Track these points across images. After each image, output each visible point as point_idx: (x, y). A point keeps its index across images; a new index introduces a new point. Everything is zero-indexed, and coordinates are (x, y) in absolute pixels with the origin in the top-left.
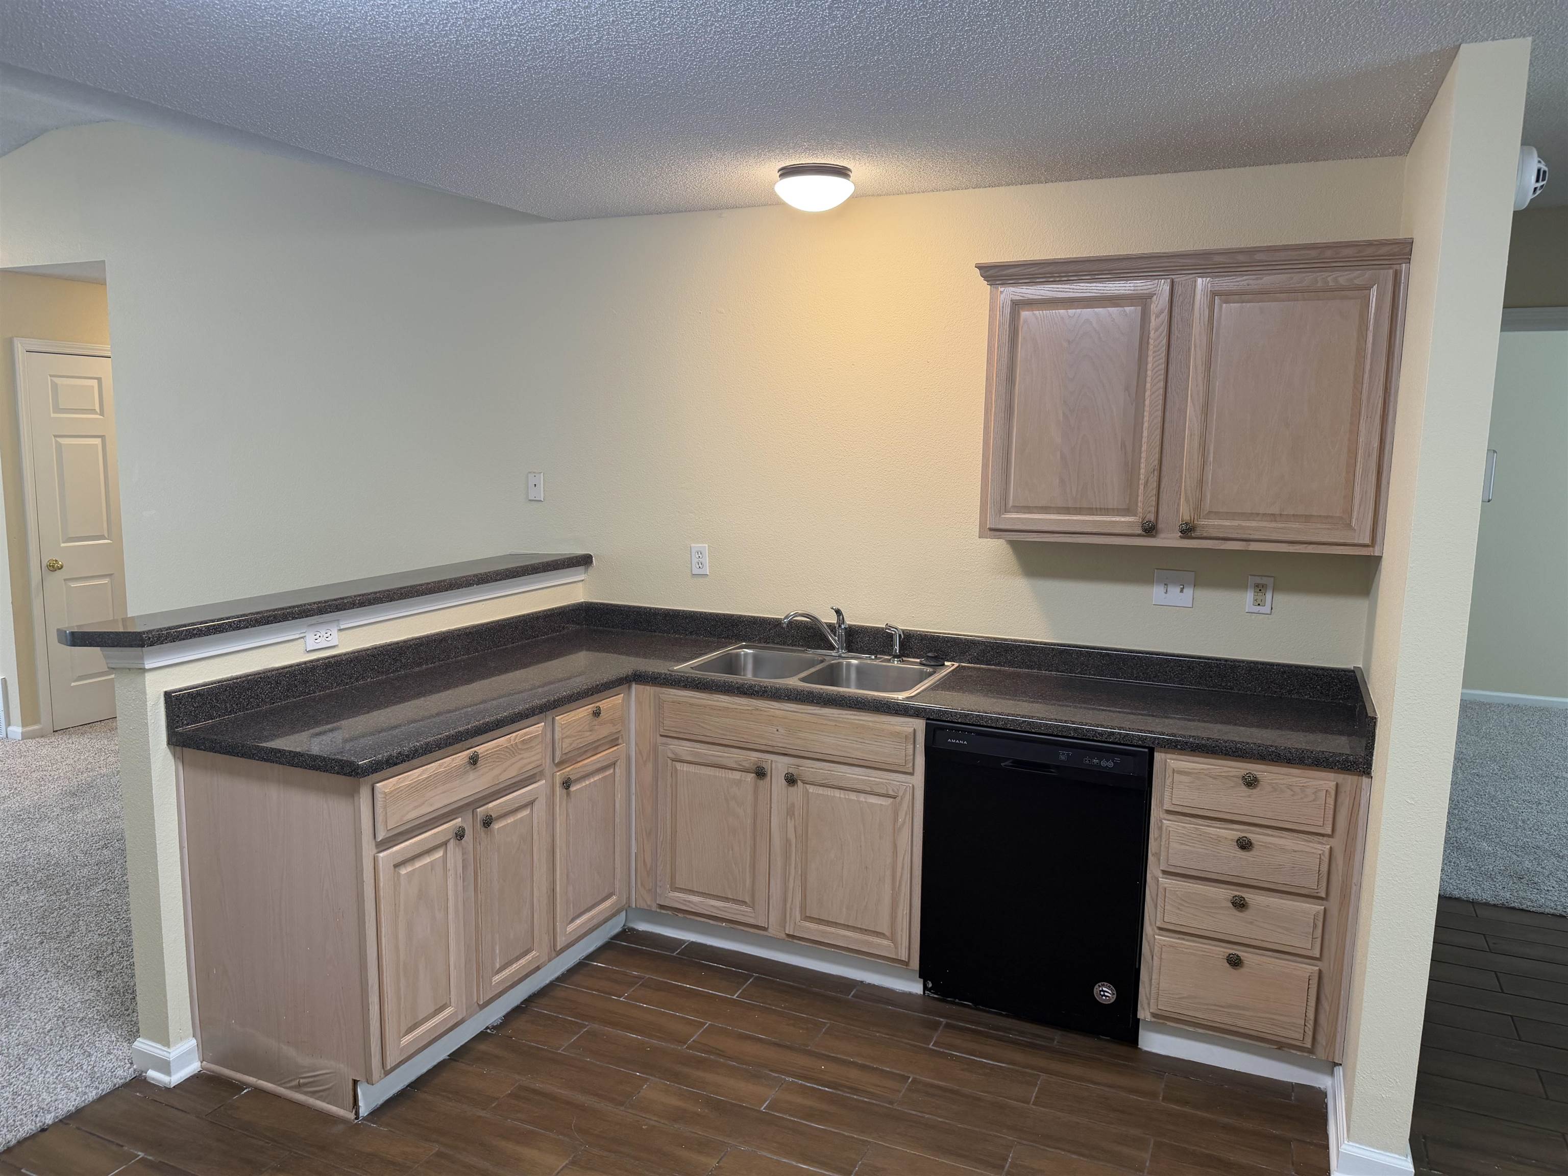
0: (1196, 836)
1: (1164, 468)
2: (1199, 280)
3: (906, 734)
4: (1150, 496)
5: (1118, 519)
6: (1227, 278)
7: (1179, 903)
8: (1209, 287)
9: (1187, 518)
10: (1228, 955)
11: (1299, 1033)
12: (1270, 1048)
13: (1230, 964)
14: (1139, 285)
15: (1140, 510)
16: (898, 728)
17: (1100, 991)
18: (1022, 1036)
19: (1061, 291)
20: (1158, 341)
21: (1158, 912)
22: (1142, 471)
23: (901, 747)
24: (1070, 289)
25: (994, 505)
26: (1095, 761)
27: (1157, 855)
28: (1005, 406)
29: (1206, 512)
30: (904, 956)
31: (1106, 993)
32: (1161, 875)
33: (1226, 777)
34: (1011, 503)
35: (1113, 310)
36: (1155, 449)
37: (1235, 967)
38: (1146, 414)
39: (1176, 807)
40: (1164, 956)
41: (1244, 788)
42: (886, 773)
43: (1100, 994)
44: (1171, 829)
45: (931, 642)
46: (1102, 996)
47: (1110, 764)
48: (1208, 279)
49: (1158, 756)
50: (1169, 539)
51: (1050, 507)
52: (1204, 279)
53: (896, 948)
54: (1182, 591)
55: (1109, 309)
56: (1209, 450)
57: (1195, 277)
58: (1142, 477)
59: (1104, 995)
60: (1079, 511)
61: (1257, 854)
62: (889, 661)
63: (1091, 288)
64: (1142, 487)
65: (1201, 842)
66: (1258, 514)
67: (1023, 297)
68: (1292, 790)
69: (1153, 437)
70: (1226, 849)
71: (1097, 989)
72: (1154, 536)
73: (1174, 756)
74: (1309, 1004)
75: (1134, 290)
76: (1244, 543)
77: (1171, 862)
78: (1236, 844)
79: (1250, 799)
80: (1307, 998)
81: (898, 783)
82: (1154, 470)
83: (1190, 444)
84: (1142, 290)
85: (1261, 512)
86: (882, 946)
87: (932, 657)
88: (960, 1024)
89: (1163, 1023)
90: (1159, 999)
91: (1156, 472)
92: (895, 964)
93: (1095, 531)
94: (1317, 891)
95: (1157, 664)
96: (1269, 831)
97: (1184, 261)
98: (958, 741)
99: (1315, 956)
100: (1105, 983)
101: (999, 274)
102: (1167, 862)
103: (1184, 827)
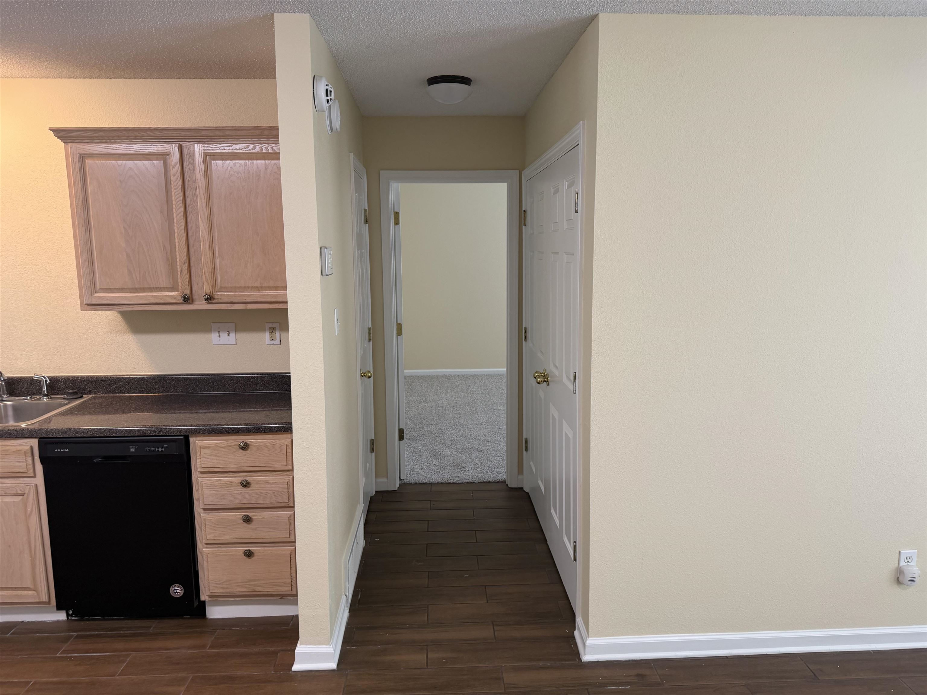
0: (217, 484)
1: (192, 261)
2: (196, 145)
3: (25, 450)
4: (184, 279)
5: (167, 294)
6: (212, 145)
7: (214, 526)
8: (202, 150)
9: (208, 291)
10: (244, 551)
11: (289, 586)
12: (276, 599)
13: (246, 556)
14: (159, 147)
15: (180, 288)
16: (19, 448)
17: (174, 590)
18: (129, 631)
19: (111, 149)
20: (176, 182)
21: (203, 534)
22: (178, 263)
23: (23, 460)
24: (116, 147)
25: (87, 288)
26: (153, 449)
27: (198, 500)
28: (85, 222)
29: (219, 287)
30: (45, 598)
31: (177, 591)
32: (203, 512)
33: (231, 446)
34: (98, 287)
35: (146, 162)
36: (183, 249)
37: (251, 557)
38: (175, 228)
39: (205, 469)
40: (209, 560)
41: (241, 451)
42: (16, 479)
43: (174, 592)
44: (203, 483)
45: (73, 383)
46: (176, 593)
47: (162, 449)
48: (201, 145)
49: (192, 440)
50: (200, 305)
51: (124, 288)
52: (199, 145)
53: (38, 594)
54: (228, 335)
55: (143, 161)
56: (215, 249)
57: (193, 144)
58: (178, 267)
59: (177, 592)
60: (143, 290)
61: (253, 488)
62: (39, 399)
63: (130, 148)
64: (179, 273)
65: (221, 487)
66: (249, 287)
67: (86, 151)
68: (268, 448)
69: (181, 242)
70: (236, 489)
71: (171, 590)
72: (191, 304)
73: (200, 438)
74: (292, 569)
75: (157, 150)
76: (244, 304)
77: (206, 503)
78: (240, 485)
79: (245, 457)
80: (291, 566)
81: (24, 485)
82: (185, 263)
83: (204, 247)
84: (162, 150)
85: (250, 286)
86: (29, 595)
87: (71, 393)
88: (88, 633)
89: (216, 600)
90: (210, 586)
91: (186, 264)
92: (39, 605)
93: (154, 302)
94: (288, 503)
95: (218, 381)
96: (259, 474)
97: (185, 133)
98: (62, 450)
99: (292, 541)
100: (176, 585)
101: (67, 135)
102: (204, 503)
103: (211, 480)
